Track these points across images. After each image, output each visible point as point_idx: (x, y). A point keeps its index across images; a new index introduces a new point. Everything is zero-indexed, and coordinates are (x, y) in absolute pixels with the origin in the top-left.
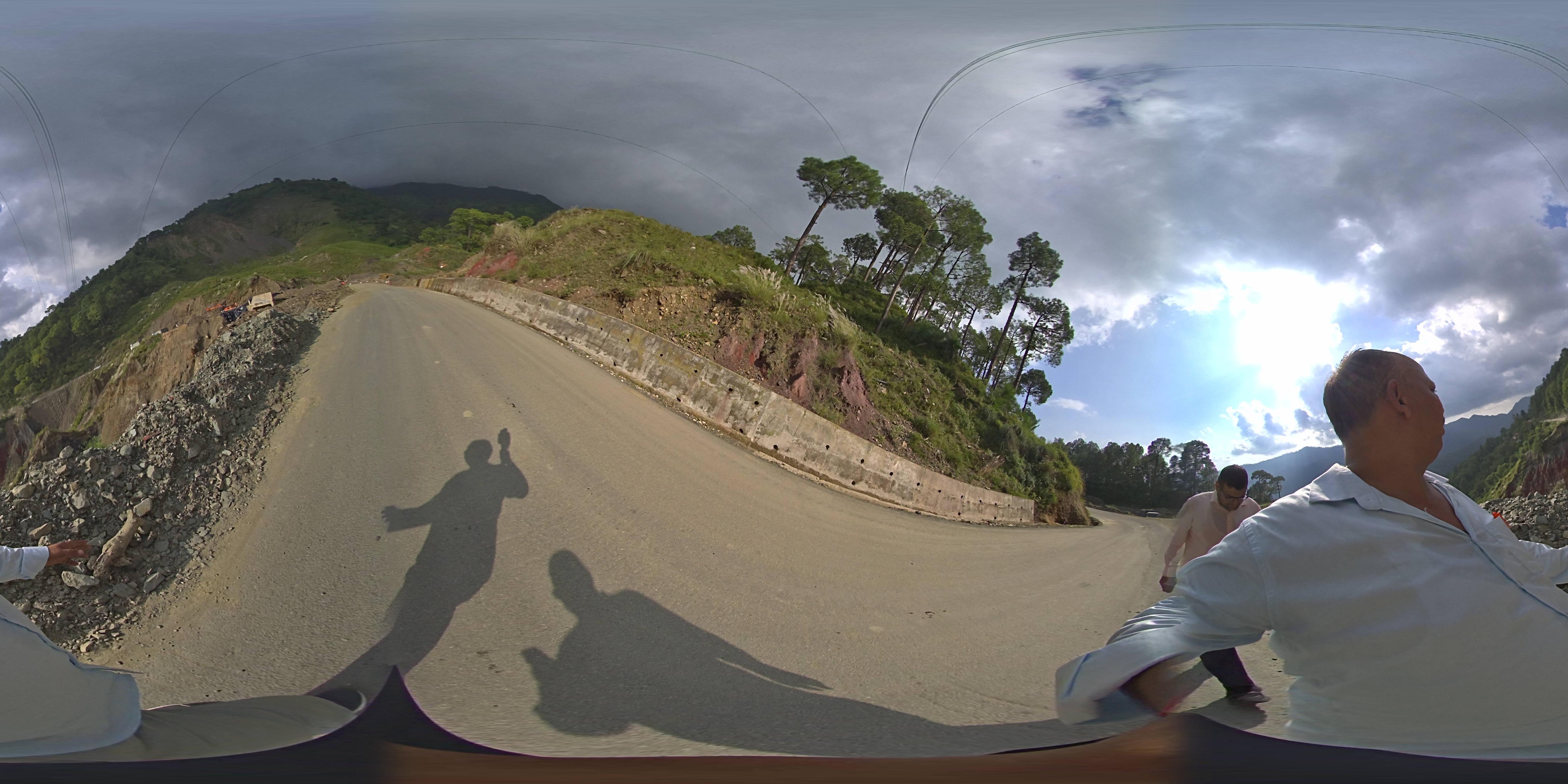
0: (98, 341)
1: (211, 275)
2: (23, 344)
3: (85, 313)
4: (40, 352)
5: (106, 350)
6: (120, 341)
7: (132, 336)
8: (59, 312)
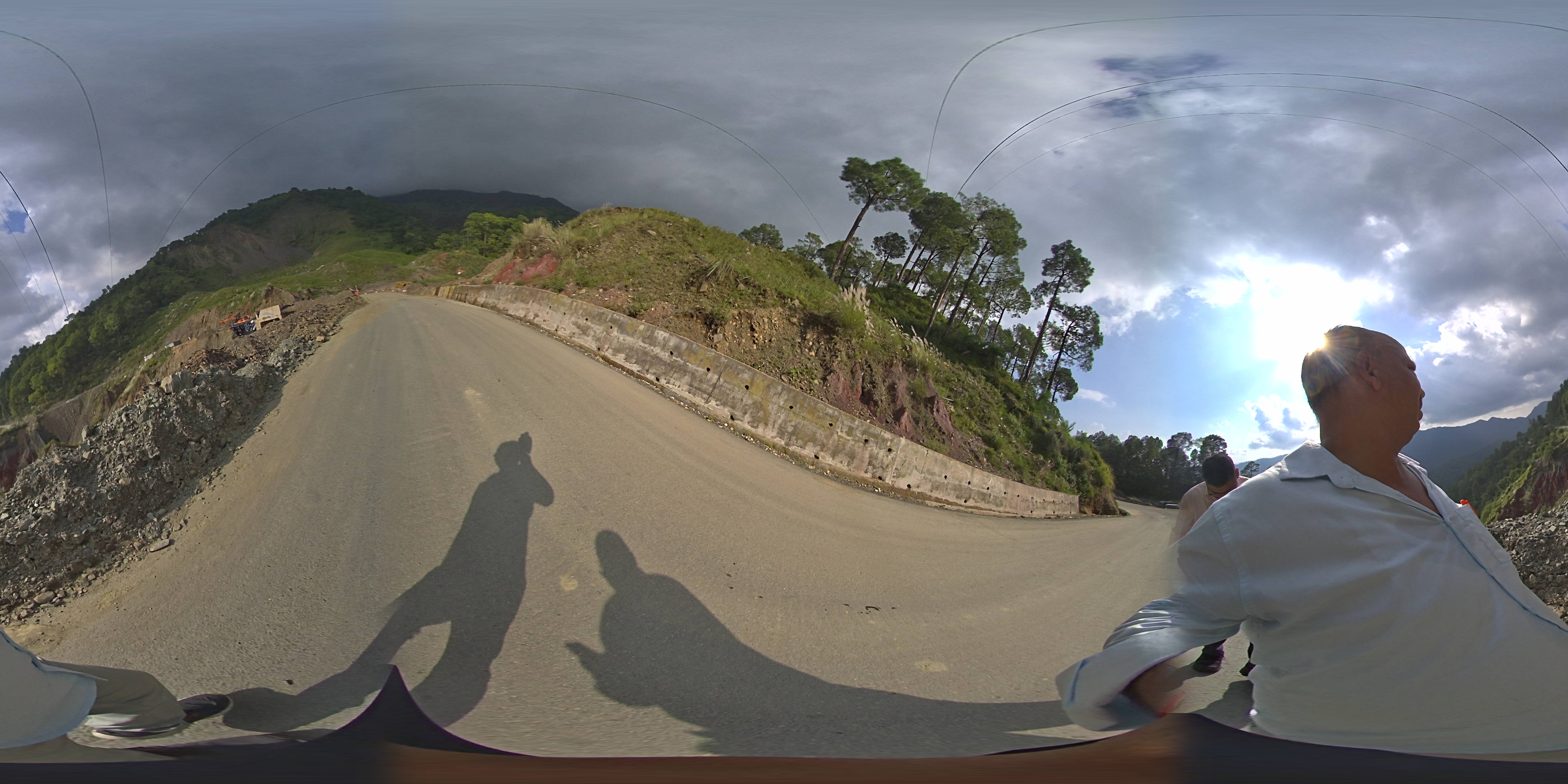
0: (114, 351)
1: (230, 286)
2: (40, 352)
3: (102, 323)
4: (56, 361)
5: (122, 361)
6: (136, 351)
7: (148, 347)
8: (79, 321)
